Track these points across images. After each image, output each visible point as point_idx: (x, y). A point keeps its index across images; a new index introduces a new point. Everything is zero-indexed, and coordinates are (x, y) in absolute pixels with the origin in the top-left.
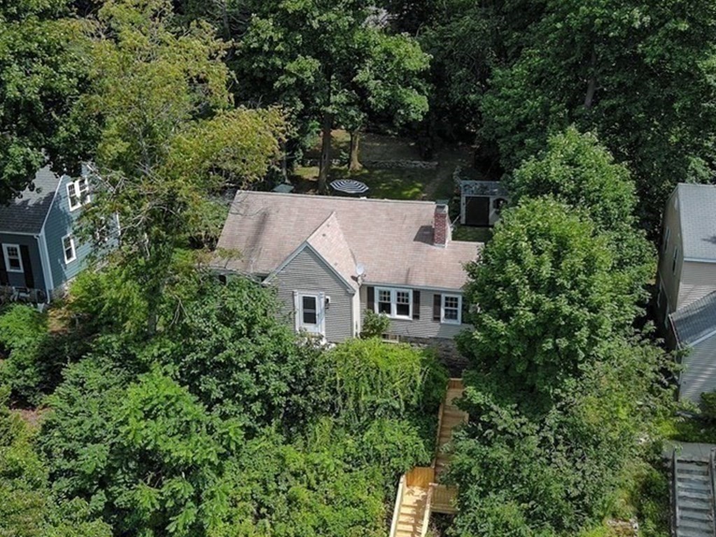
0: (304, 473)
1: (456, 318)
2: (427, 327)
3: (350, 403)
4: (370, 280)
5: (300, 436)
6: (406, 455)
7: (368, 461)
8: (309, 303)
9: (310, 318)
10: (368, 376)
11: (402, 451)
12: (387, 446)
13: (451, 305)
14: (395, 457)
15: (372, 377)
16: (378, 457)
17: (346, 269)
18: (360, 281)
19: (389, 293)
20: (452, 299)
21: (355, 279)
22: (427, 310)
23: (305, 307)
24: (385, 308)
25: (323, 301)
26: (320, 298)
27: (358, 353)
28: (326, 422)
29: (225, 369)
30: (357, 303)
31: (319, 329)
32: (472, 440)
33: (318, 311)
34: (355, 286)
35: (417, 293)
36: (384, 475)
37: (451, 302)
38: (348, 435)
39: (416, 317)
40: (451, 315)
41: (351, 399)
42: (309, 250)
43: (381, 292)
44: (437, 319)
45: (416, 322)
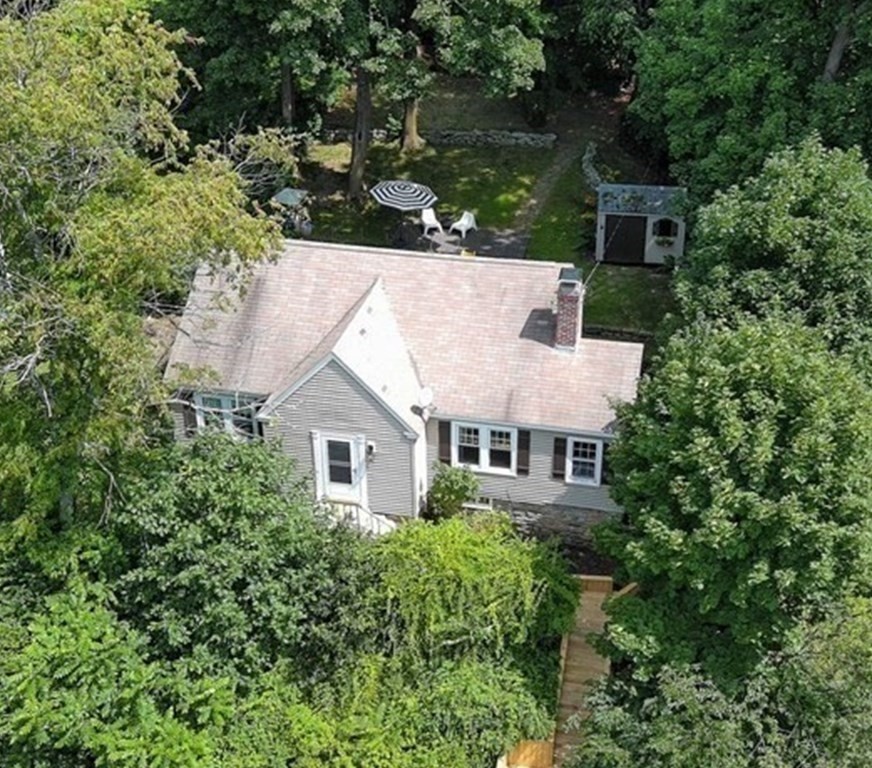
0: (336, 754)
1: (591, 474)
2: (541, 487)
3: (411, 637)
4: (444, 412)
5: (328, 688)
6: (506, 726)
7: (443, 733)
8: (339, 451)
9: (341, 474)
10: (442, 593)
11: (499, 720)
12: (474, 712)
13: (584, 455)
14: (488, 728)
15: (449, 596)
16: (459, 728)
17: (401, 394)
18: (426, 415)
19: (476, 432)
20: (585, 445)
21: (417, 410)
22: (542, 462)
23: (332, 456)
24: (470, 455)
25: (363, 449)
26: (358, 444)
27: (425, 554)
28: (371, 664)
29: (192, 600)
30: (423, 454)
31: (356, 493)
32: (619, 709)
33: (354, 464)
34: (416, 424)
35: (525, 436)
36: (469, 756)
37: (584, 450)
38: (407, 688)
39: (523, 471)
40: (583, 470)
41: (413, 629)
42: (335, 365)
43: (462, 430)
44: (558, 475)
45: (522, 478)
